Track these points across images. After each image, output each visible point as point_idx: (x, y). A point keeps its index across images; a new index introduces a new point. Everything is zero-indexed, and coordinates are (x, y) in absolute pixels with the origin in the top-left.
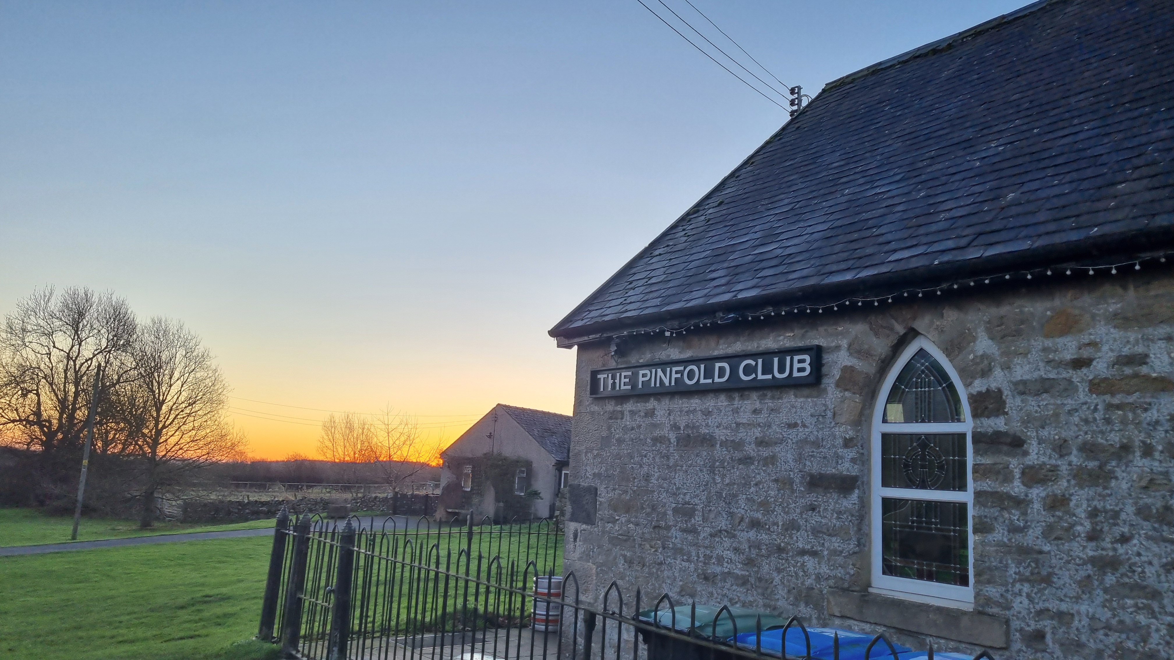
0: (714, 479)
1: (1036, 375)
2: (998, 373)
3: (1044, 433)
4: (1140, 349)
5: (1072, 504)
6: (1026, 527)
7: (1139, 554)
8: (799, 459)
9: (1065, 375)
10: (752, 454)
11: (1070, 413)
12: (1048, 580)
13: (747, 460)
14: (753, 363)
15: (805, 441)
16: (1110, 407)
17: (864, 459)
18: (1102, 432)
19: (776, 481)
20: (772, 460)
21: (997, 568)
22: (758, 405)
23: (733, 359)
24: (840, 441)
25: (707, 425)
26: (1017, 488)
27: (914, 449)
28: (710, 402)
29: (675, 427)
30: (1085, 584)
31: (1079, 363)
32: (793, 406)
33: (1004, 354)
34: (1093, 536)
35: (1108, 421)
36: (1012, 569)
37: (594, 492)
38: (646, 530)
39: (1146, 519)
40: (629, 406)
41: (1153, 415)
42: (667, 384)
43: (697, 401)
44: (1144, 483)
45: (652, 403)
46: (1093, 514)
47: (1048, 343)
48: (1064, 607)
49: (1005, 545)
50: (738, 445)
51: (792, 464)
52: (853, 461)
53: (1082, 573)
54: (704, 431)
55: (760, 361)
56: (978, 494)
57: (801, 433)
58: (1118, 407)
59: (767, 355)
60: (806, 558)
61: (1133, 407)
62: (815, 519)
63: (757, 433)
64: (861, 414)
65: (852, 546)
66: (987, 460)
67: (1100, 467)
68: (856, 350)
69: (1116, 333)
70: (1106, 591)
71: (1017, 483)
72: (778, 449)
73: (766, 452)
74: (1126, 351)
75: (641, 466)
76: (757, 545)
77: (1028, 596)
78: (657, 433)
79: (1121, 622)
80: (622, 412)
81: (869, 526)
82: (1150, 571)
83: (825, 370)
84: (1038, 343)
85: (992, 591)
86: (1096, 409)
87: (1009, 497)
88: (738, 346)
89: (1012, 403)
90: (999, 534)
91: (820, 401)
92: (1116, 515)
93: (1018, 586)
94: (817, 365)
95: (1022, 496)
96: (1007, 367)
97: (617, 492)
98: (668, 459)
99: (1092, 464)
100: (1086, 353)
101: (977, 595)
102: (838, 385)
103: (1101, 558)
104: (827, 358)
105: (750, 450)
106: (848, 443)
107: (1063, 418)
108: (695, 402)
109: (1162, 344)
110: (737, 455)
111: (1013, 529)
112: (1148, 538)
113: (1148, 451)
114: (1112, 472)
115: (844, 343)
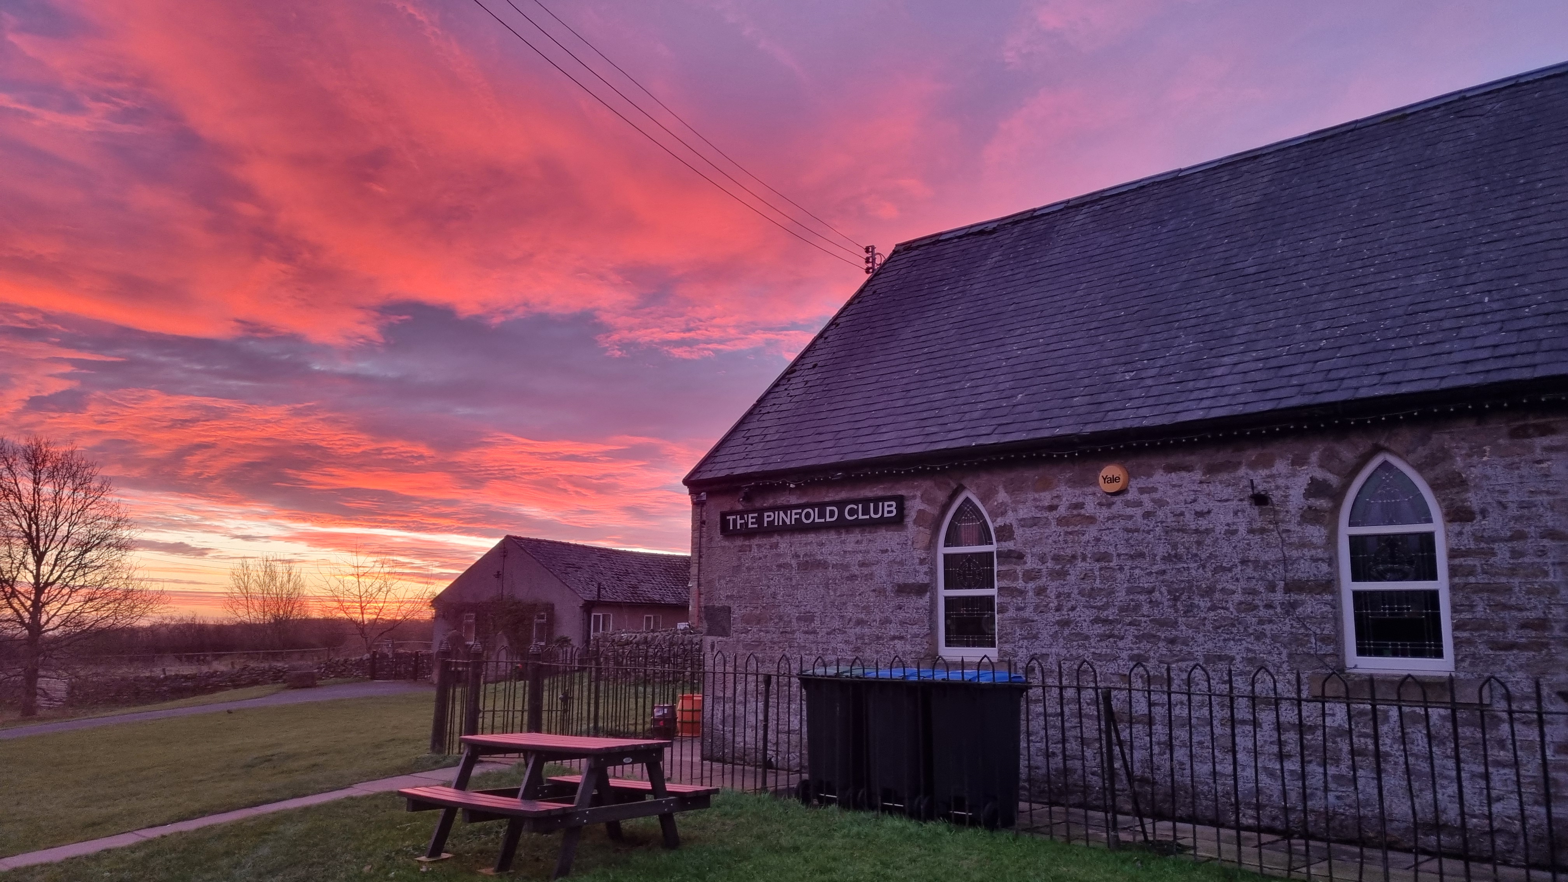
0: (828, 593)
1: (1030, 515)
2: (1010, 513)
3: (1034, 550)
4: (1081, 500)
5: (1048, 591)
6: (1025, 607)
7: (1080, 616)
8: (890, 575)
9: (1045, 515)
10: (857, 573)
11: (1047, 538)
12: (1036, 637)
13: (853, 578)
14: (856, 507)
15: (894, 561)
16: (1067, 533)
17: (933, 572)
18: (1063, 548)
19: (874, 591)
20: (871, 576)
21: (1010, 633)
22: (859, 537)
23: (841, 504)
24: (918, 561)
25: (822, 553)
26: (1020, 584)
27: (964, 563)
28: (823, 537)
29: (797, 556)
30: (1054, 636)
31: (1052, 508)
32: (885, 538)
33: (1013, 502)
34: (1058, 609)
35: (1066, 542)
36: (1018, 632)
37: (729, 610)
38: (774, 636)
39: (1083, 596)
40: (756, 541)
41: (1086, 538)
42: (788, 523)
43: (813, 535)
44: (1082, 576)
45: (775, 539)
46: (1058, 596)
47: (1037, 496)
48: (1044, 651)
49: (1014, 619)
50: (846, 567)
51: (885, 578)
52: (926, 573)
53: (1053, 630)
54: (819, 557)
55: (860, 506)
56: (999, 589)
57: (891, 556)
58: (1070, 533)
59: (866, 502)
60: (896, 641)
61: (1077, 533)
62: (901, 615)
63: (860, 557)
64: (930, 542)
65: (926, 630)
66: (1003, 568)
67: (1062, 568)
68: (927, 499)
69: (1070, 490)
70: (1064, 638)
71: (1021, 581)
72: (874, 568)
73: (866, 571)
74: (1074, 501)
75: (769, 587)
76: (861, 637)
77: (1026, 647)
78: (781, 561)
79: (1071, 655)
80: (750, 546)
81: (937, 616)
82: (1085, 624)
83: (906, 512)
84: (1031, 496)
85: (1008, 647)
86: (1060, 535)
87: (1016, 589)
88: (843, 495)
89: (1018, 532)
90: (1011, 613)
91: (903, 534)
92: (1069, 595)
93: (1021, 642)
94: (901, 508)
95: (1023, 589)
96: (1015, 510)
97: (748, 609)
98: (791, 579)
99: (1058, 567)
100: (1056, 502)
101: (1000, 650)
102: (915, 522)
103: (1062, 621)
104: (908, 504)
105: (855, 570)
106: (922, 562)
107: (1044, 541)
108: (811, 537)
109: (1091, 497)
110: (846, 574)
111: (1019, 609)
112: (1084, 607)
113: (1084, 559)
114: (1068, 571)
115: (919, 494)
